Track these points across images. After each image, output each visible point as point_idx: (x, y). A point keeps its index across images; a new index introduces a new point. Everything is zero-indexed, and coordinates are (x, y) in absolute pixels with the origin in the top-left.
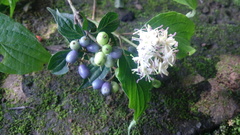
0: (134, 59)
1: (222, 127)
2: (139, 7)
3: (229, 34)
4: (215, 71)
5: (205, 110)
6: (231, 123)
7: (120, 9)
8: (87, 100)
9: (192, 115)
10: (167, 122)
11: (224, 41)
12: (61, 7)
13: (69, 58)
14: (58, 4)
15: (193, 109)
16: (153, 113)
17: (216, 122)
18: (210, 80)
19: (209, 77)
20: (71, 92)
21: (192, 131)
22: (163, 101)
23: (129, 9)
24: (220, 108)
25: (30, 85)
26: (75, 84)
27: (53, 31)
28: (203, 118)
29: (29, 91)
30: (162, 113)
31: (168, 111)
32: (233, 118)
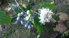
0: (39, 18)
1: (63, 34)
2: (35, 1)
3: (61, 8)
4: (59, 19)
5: (58, 30)
6: (65, 33)
7: (30, 2)
8: (23, 31)
9: (55, 32)
10: (48, 35)
11: (60, 10)
12: (11, 2)
14: (10, 1)
15: (55, 30)
17: (61, 33)
18: (58, 21)
19: (58, 20)
20: (18, 28)
21: (55, 36)
22: (46, 28)
23: (32, 2)
24: (62, 29)
26: (19, 26)
27: (9, 10)
28: (58, 32)
29: (4, 29)
30: (46, 32)
31: (48, 31)
32: (66, 31)
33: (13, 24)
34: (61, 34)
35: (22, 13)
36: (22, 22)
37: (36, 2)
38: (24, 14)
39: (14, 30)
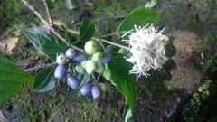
0: (128, 60)
1: (195, 95)
2: (91, 4)
3: (173, 14)
4: (174, 49)
5: (179, 85)
6: (200, 90)
9: (171, 92)
10: (153, 105)
11: (172, 22)
12: (13, 19)
13: (58, 74)
15: (170, 87)
16: (139, 100)
17: (190, 93)
18: (173, 58)
19: (172, 55)
21: (175, 106)
23: (83, 9)
24: (189, 80)
25: (10, 109)
27: (14, 46)
28: (180, 92)
29: (12, 115)
30: (146, 98)
31: (150, 95)
32: (200, 85)
33: (41, 91)
34: (191, 97)
35: (69, 53)
36: (71, 82)
37: (95, 7)
38: (76, 56)
39: (46, 112)
